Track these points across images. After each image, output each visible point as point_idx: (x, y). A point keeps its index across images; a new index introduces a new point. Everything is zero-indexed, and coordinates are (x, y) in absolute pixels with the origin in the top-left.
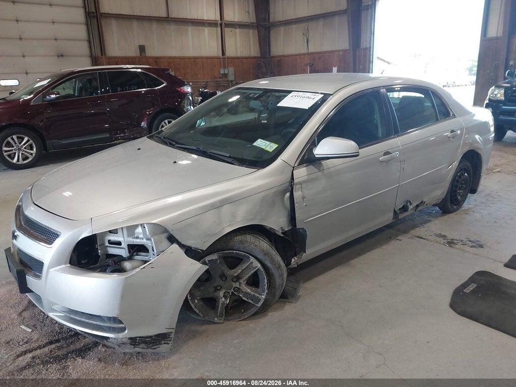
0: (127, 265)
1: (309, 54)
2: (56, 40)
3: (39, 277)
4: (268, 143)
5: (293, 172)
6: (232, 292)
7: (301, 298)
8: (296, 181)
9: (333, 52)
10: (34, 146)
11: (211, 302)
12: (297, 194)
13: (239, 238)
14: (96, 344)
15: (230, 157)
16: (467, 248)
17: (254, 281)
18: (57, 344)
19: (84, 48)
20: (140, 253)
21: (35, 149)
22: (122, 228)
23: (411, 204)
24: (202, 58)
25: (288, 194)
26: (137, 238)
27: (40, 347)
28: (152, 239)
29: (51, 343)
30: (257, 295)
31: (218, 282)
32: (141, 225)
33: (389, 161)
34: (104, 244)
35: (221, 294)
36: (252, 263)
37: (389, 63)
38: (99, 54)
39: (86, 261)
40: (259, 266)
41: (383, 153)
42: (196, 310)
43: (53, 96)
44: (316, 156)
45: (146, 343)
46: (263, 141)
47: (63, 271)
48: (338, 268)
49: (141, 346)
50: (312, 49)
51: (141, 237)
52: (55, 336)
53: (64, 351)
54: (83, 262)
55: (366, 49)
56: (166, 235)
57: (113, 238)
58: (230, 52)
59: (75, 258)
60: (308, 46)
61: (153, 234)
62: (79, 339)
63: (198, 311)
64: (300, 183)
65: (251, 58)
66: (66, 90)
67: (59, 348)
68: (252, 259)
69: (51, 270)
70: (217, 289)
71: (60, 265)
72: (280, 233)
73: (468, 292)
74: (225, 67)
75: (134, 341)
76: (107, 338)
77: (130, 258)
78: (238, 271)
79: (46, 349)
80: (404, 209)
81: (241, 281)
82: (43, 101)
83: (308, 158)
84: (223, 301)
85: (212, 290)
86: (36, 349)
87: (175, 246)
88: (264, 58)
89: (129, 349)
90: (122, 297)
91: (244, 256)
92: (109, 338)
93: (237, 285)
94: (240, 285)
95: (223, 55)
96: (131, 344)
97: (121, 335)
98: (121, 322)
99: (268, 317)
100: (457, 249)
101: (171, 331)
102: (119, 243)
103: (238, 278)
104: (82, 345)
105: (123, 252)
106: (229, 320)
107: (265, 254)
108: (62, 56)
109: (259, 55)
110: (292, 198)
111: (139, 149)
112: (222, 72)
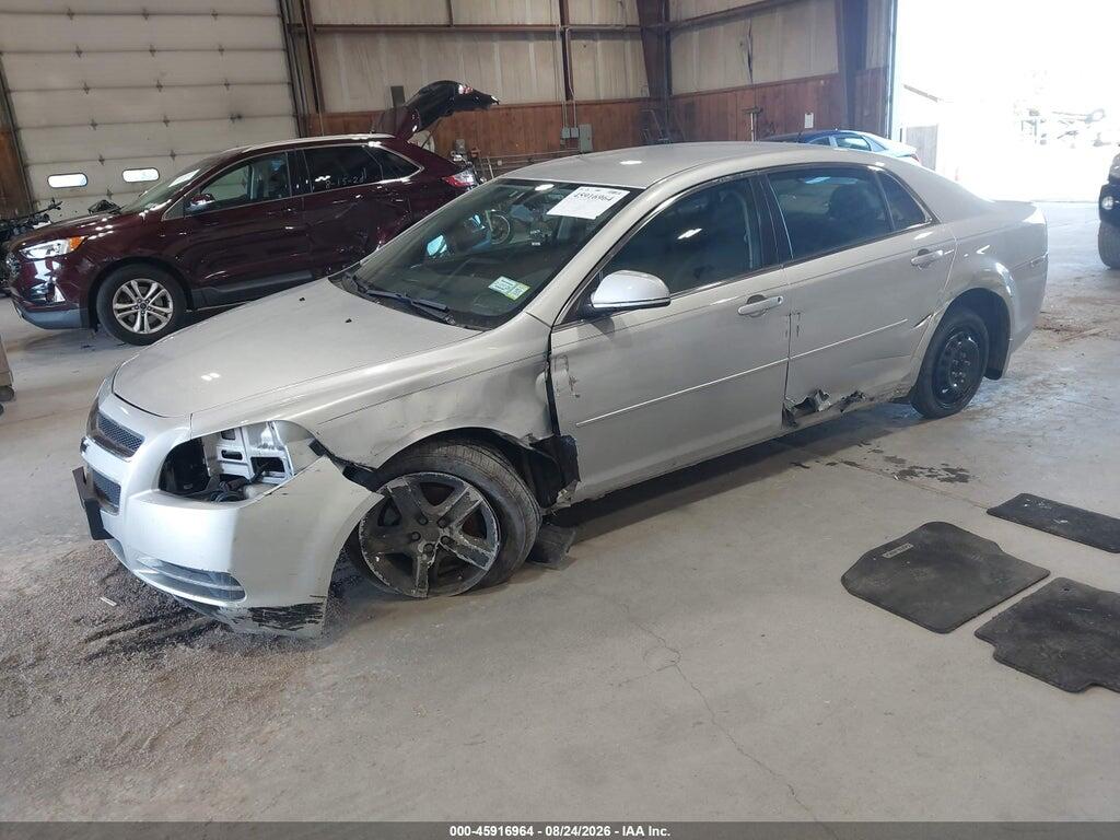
0: (250, 490)
1: (754, 87)
2: (227, 85)
3: (116, 510)
4: (514, 283)
5: (550, 336)
6: (439, 545)
7: (576, 562)
8: (554, 351)
9: (805, 80)
10: (170, 299)
11: (404, 562)
12: (559, 376)
13: (443, 450)
14: (212, 625)
15: (446, 311)
16: (935, 483)
17: (475, 526)
18: (152, 625)
19: (281, 99)
20: (272, 473)
21: (171, 305)
22: (240, 428)
23: (824, 397)
24: (521, 107)
25: (542, 376)
26: (265, 446)
27: (124, 628)
28: (286, 447)
29: (143, 622)
30: (481, 550)
31: (412, 525)
32: (270, 423)
33: (761, 312)
34: (215, 457)
35: (420, 547)
36: (468, 493)
37: (935, 99)
38: (312, 109)
39: (191, 486)
40: (481, 498)
41: (746, 299)
42: (377, 573)
43: (202, 203)
44: (595, 306)
45: (277, 618)
46: (506, 279)
47: (149, 499)
48: (665, 514)
49: (271, 624)
50: (760, 77)
51: (271, 443)
52: (151, 613)
53: (160, 635)
54: (185, 487)
55: (876, 71)
56: (310, 441)
57: (229, 446)
58: (584, 91)
59: (171, 479)
60: (751, 71)
61: (288, 439)
62: (187, 617)
63: (380, 577)
64: (565, 356)
65: (631, 101)
66: (232, 188)
67: (153, 631)
68: (468, 487)
69: (132, 498)
70: (413, 539)
71: (144, 489)
72: (526, 444)
73: (890, 556)
74: (571, 125)
75: (258, 615)
76: (217, 608)
77: (257, 481)
78: (445, 508)
79: (134, 632)
80: (808, 406)
81: (453, 525)
82: (185, 213)
83: (580, 311)
84: (424, 559)
85: (403, 541)
86: (118, 631)
87: (325, 460)
88: (659, 100)
89: (251, 628)
90: (235, 540)
91: (453, 480)
92: (218, 608)
93: (445, 532)
94: (451, 532)
95: (567, 99)
96: (254, 620)
97: (236, 604)
98: (236, 583)
99: (507, 590)
100: (914, 484)
101: (319, 601)
102: (238, 456)
103: (446, 520)
104: (191, 626)
105: (245, 471)
106: (437, 595)
107: (491, 479)
108: (240, 117)
109: (646, 93)
110: (549, 381)
111: (303, 299)
112: (566, 134)
